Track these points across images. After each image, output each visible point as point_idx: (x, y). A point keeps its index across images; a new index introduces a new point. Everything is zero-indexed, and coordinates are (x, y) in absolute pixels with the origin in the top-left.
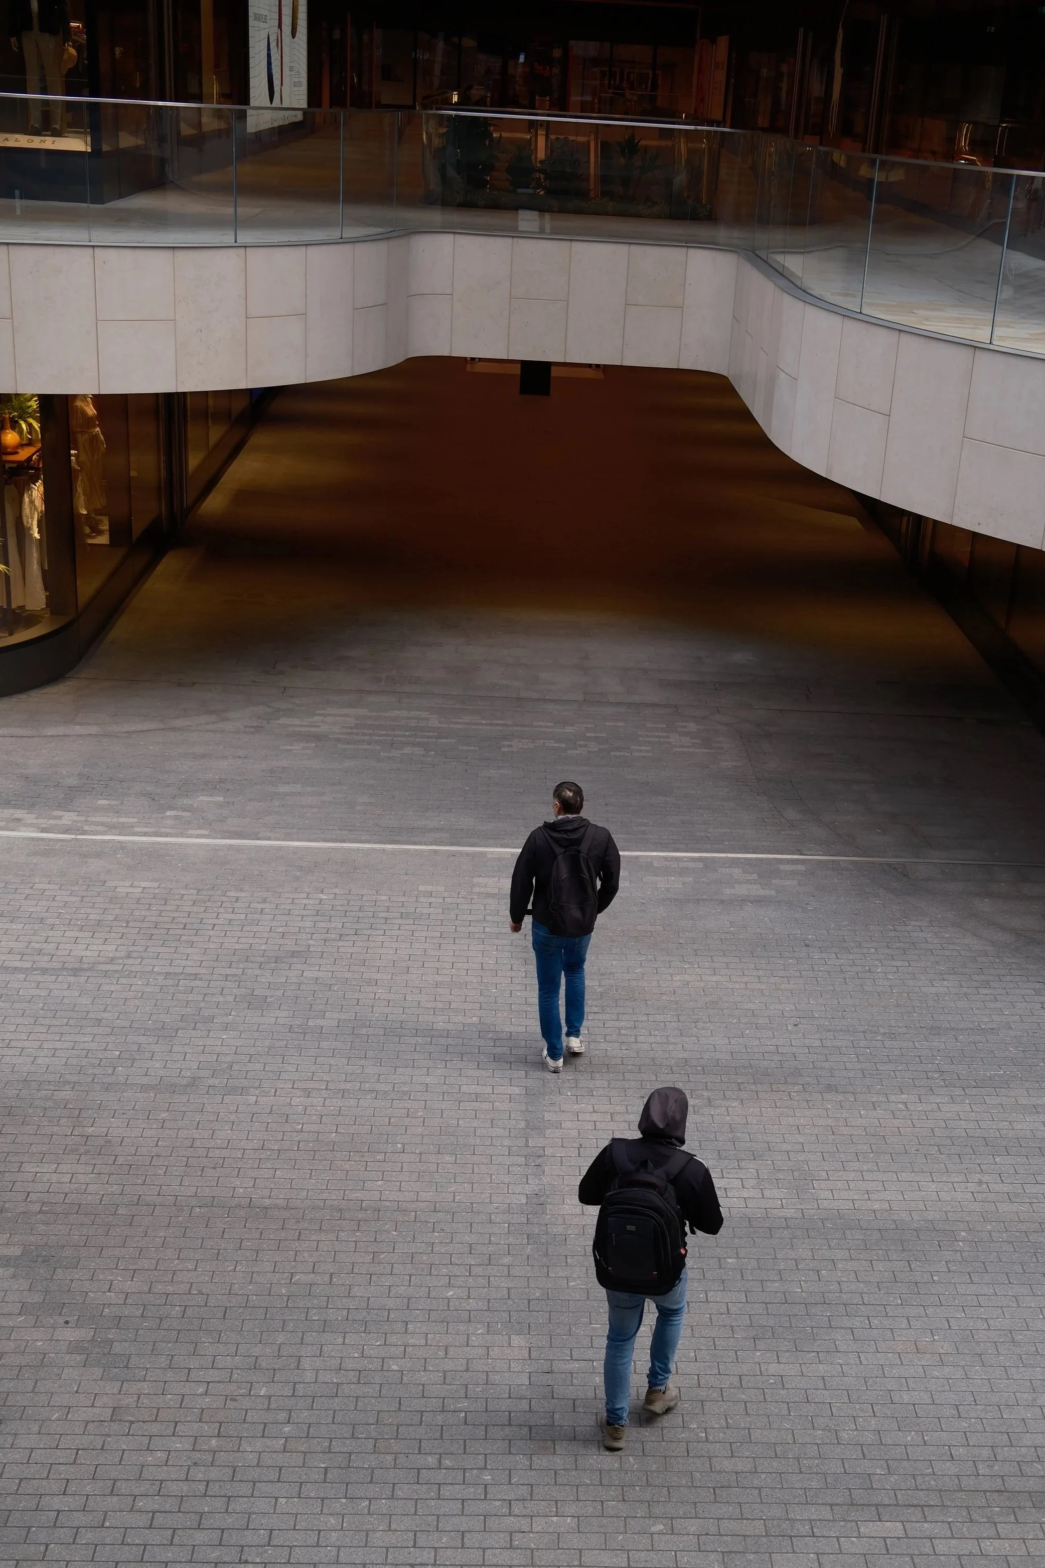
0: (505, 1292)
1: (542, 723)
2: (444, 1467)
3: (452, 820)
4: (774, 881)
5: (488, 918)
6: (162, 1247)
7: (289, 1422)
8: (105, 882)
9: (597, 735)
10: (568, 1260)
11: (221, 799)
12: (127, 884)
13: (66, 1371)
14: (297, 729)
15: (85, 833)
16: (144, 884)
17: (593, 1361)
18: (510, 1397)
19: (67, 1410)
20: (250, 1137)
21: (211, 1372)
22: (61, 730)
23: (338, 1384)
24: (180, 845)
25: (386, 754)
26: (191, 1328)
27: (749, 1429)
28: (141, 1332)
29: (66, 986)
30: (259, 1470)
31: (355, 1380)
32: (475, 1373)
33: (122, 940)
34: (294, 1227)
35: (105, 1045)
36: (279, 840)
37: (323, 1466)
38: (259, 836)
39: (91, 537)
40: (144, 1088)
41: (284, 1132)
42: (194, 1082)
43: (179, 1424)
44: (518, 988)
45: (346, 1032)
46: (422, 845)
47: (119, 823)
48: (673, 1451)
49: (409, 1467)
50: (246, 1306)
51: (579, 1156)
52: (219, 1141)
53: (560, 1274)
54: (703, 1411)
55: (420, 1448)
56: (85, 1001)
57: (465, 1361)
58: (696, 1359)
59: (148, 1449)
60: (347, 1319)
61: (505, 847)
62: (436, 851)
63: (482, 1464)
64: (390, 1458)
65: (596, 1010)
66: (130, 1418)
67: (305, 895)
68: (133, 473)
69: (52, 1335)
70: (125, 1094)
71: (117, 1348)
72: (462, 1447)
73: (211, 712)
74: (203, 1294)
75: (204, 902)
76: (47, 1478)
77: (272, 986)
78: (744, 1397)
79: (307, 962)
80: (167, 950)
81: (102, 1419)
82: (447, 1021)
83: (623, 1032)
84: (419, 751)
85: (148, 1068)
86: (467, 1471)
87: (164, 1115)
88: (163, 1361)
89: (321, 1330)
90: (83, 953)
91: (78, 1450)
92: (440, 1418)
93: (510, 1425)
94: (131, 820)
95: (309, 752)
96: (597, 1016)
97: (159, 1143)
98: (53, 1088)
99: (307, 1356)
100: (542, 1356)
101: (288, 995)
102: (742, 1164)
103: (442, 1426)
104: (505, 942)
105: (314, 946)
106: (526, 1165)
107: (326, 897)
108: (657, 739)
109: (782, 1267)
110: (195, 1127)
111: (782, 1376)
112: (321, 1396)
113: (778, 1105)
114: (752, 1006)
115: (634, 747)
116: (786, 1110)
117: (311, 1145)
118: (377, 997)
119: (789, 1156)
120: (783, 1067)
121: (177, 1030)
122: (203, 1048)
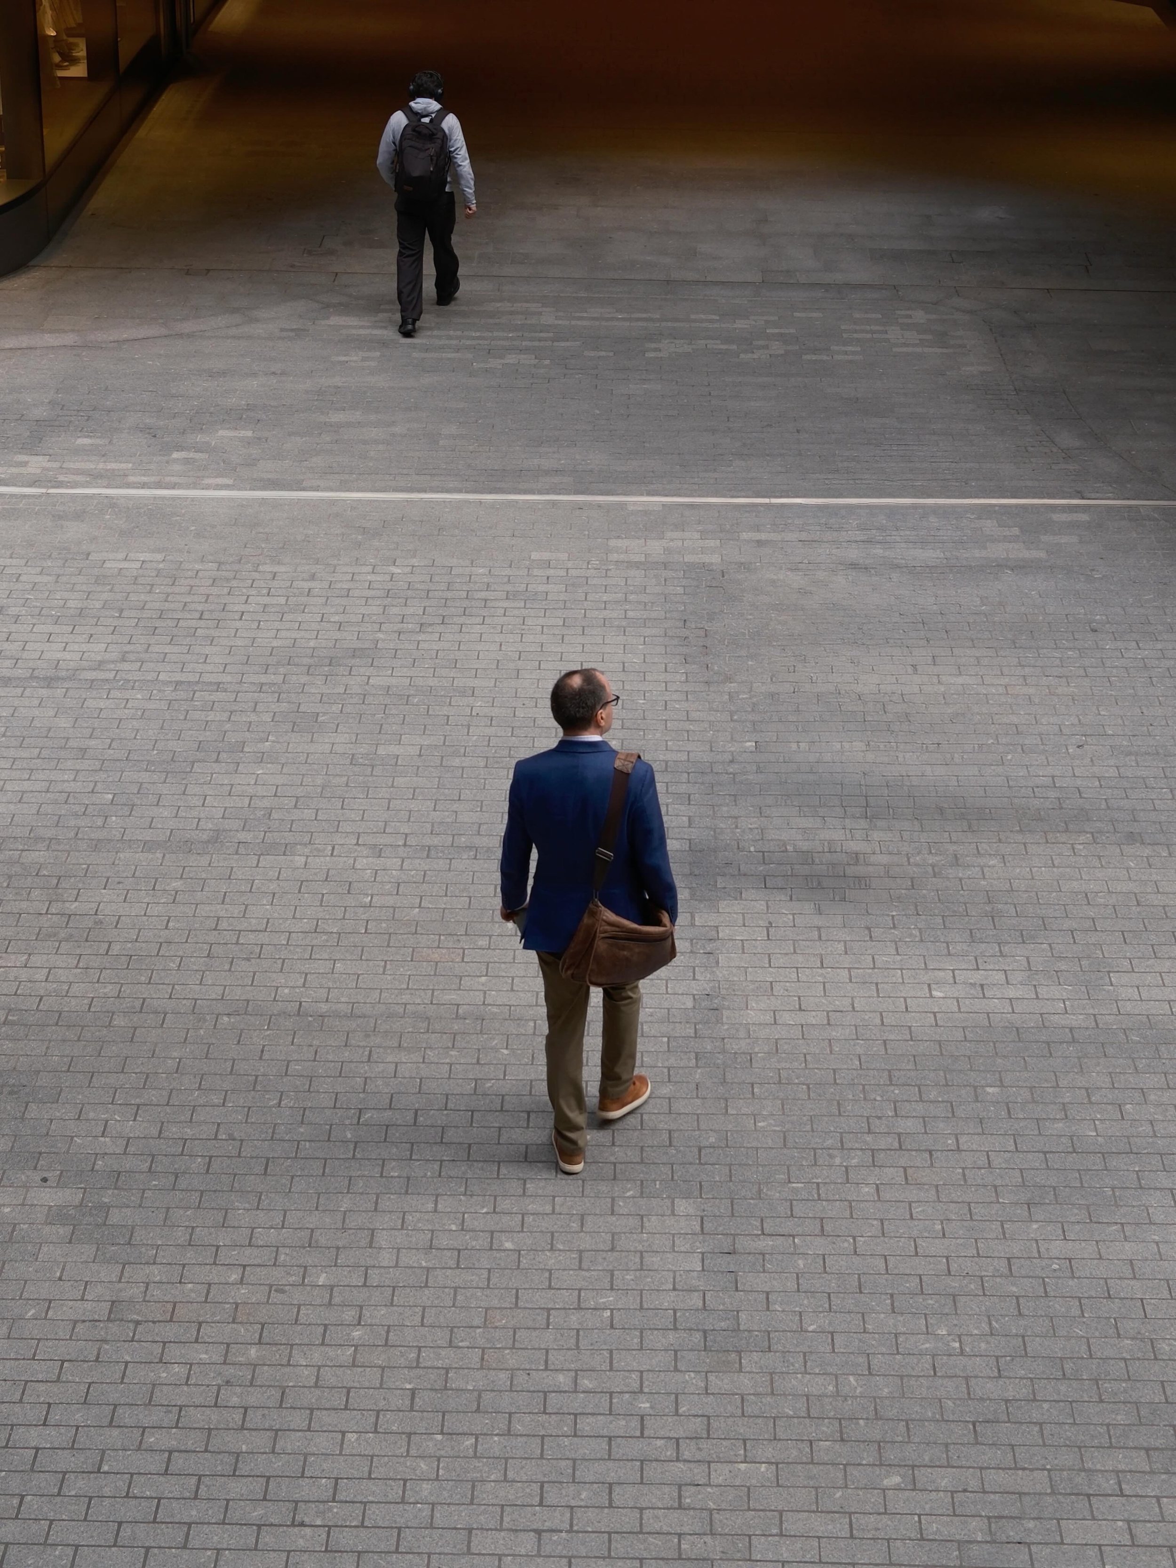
0: (665, 1136)
1: (703, 316)
2: (582, 1389)
3: (577, 457)
4: (1044, 538)
5: (632, 597)
6: (177, 1072)
7: (359, 1324)
8: (89, 554)
9: (782, 331)
10: (756, 1090)
11: (249, 434)
12: (121, 556)
13: (45, 1249)
14: (354, 332)
15: (60, 485)
16: (142, 557)
17: (794, 1236)
18: (674, 1289)
19: (46, 1305)
20: (298, 915)
21: (248, 1251)
22: (24, 341)
23: (428, 1269)
24: (193, 500)
25: (482, 365)
26: (219, 1188)
27: (1023, 1337)
28: (148, 1194)
29: (36, 702)
30: (318, 1392)
31: (452, 1263)
32: (624, 1254)
33: (114, 637)
34: (361, 1044)
35: (92, 785)
36: (332, 490)
37: (408, 1386)
38: (305, 484)
39: (59, 67)
40: (148, 846)
41: (345, 907)
42: (216, 838)
43: (204, 1325)
44: (675, 696)
45: (432, 764)
46: (534, 493)
47: (107, 470)
48: (913, 1369)
49: (532, 1389)
50: (296, 1157)
51: (769, 939)
52: (254, 921)
53: (745, 1110)
54: (956, 1311)
55: (546, 1362)
56: (64, 722)
57: (609, 1237)
58: (944, 1234)
59: (161, 1361)
60: (440, 1176)
61: (653, 495)
62: (554, 503)
63: (636, 1386)
64: (503, 1376)
66: (136, 1317)
67: (370, 569)
69: (25, 1199)
70: (122, 855)
71: (115, 1217)
72: (608, 1361)
73: (235, 311)
74: (234, 1140)
75: (228, 580)
76: (21, 1401)
77: (325, 699)
78: (1014, 1289)
79: (375, 664)
80: (176, 649)
81: (97, 1317)
84: (527, 359)
85: (153, 818)
86: (614, 1395)
87: (177, 884)
88: (181, 1236)
89: (403, 1191)
90: (59, 655)
91: (63, 1362)
92: (574, 1319)
93: (676, 1329)
94: (123, 466)
95: (373, 364)
97: (171, 924)
98: (21, 847)
99: (383, 1229)
100: (721, 1228)
101: (349, 711)
102: (1006, 949)
103: (578, 1331)
104: (654, 631)
105: (383, 640)
106: (692, 952)
107: (399, 571)
108: (869, 336)
109: (1067, 1100)
110: (220, 901)
111: (1070, 1260)
112: (404, 1286)
113: (1056, 863)
114: (1015, 719)
115: (836, 348)
116: (1068, 870)
117: (384, 925)
118: (474, 713)
119: (1073, 938)
120: (1061, 808)
121: (193, 763)
122: (229, 788)
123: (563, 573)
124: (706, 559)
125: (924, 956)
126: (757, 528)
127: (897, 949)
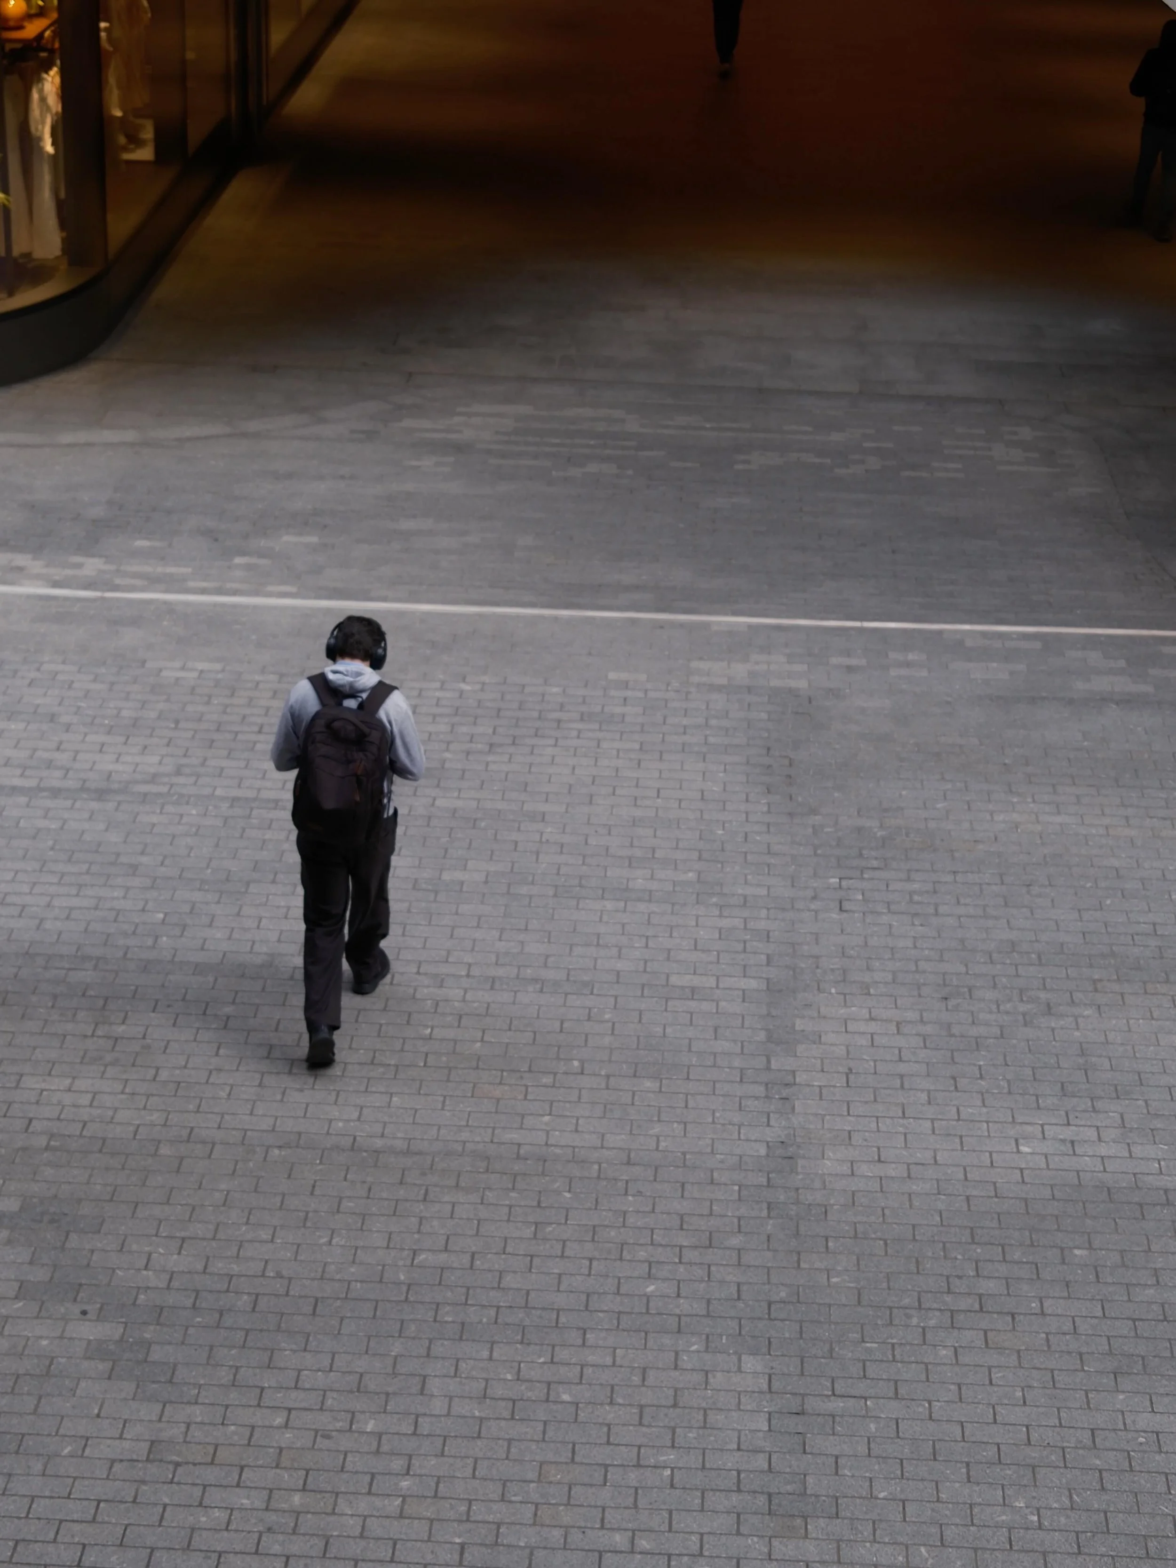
0: (734, 1289)
2: (638, 1550)
3: (659, 573)
4: (1153, 672)
5: (713, 722)
6: (224, 1205)
7: (408, 1474)
8: (144, 662)
9: (880, 445)
10: (830, 1244)
12: (177, 664)
13: (83, 1384)
14: (428, 435)
15: (116, 588)
16: (200, 666)
17: (866, 1399)
18: (739, 1449)
19: (83, 1442)
21: (294, 1394)
22: (83, 436)
23: (481, 1419)
24: (254, 607)
25: (561, 474)
26: (265, 1328)
27: (1105, 1513)
28: (191, 1331)
29: (86, 815)
30: (363, 1543)
31: (506, 1414)
32: (687, 1411)
33: (169, 749)
34: (417, 1182)
35: (142, 903)
37: (458, 1540)
39: (125, 149)
40: (200, 969)
41: (404, 1039)
43: (246, 1469)
44: (756, 828)
45: (498, 891)
46: (612, 610)
47: (166, 574)
48: (988, 1541)
49: (587, 1548)
50: (346, 1298)
51: (848, 1086)
53: (818, 1265)
54: (1035, 1482)
55: (603, 1520)
56: (114, 837)
57: (671, 1392)
58: (1025, 1402)
59: (200, 1505)
60: (496, 1322)
61: (738, 615)
62: (633, 621)
63: (695, 1548)
64: (557, 1533)
65: (875, 863)
66: (175, 1458)
67: (438, 685)
68: (190, 55)
69: (63, 1331)
70: (171, 977)
71: (157, 1354)
72: (667, 1521)
73: (301, 410)
74: (282, 1277)
76: (55, 1541)
78: (1098, 1462)
80: (233, 764)
81: (135, 1457)
82: (649, 877)
83: (916, 898)
84: (609, 469)
85: (205, 939)
86: (673, 1558)
87: (228, 1010)
88: (224, 1374)
89: (457, 1337)
90: (111, 767)
91: (99, 1502)
92: (633, 1477)
93: (739, 1490)
94: (183, 570)
95: (445, 469)
96: (878, 874)
98: (67, 966)
99: (435, 1376)
100: (789, 1388)
102: (1099, 1105)
103: (636, 1489)
104: (736, 759)
105: (451, 760)
106: (767, 1097)
107: (469, 688)
109: (1159, 1266)
111: (1157, 1433)
112: (456, 1436)
113: (1155, 1015)
114: (1116, 863)
115: (935, 464)
116: (1168, 1023)
117: (444, 1059)
118: (544, 840)
119: (1171, 1094)
120: (1162, 958)
121: (248, 884)
122: (285, 910)
123: (641, 694)
124: (793, 684)
125: (1012, 1110)
126: (848, 654)
127: (983, 1101)
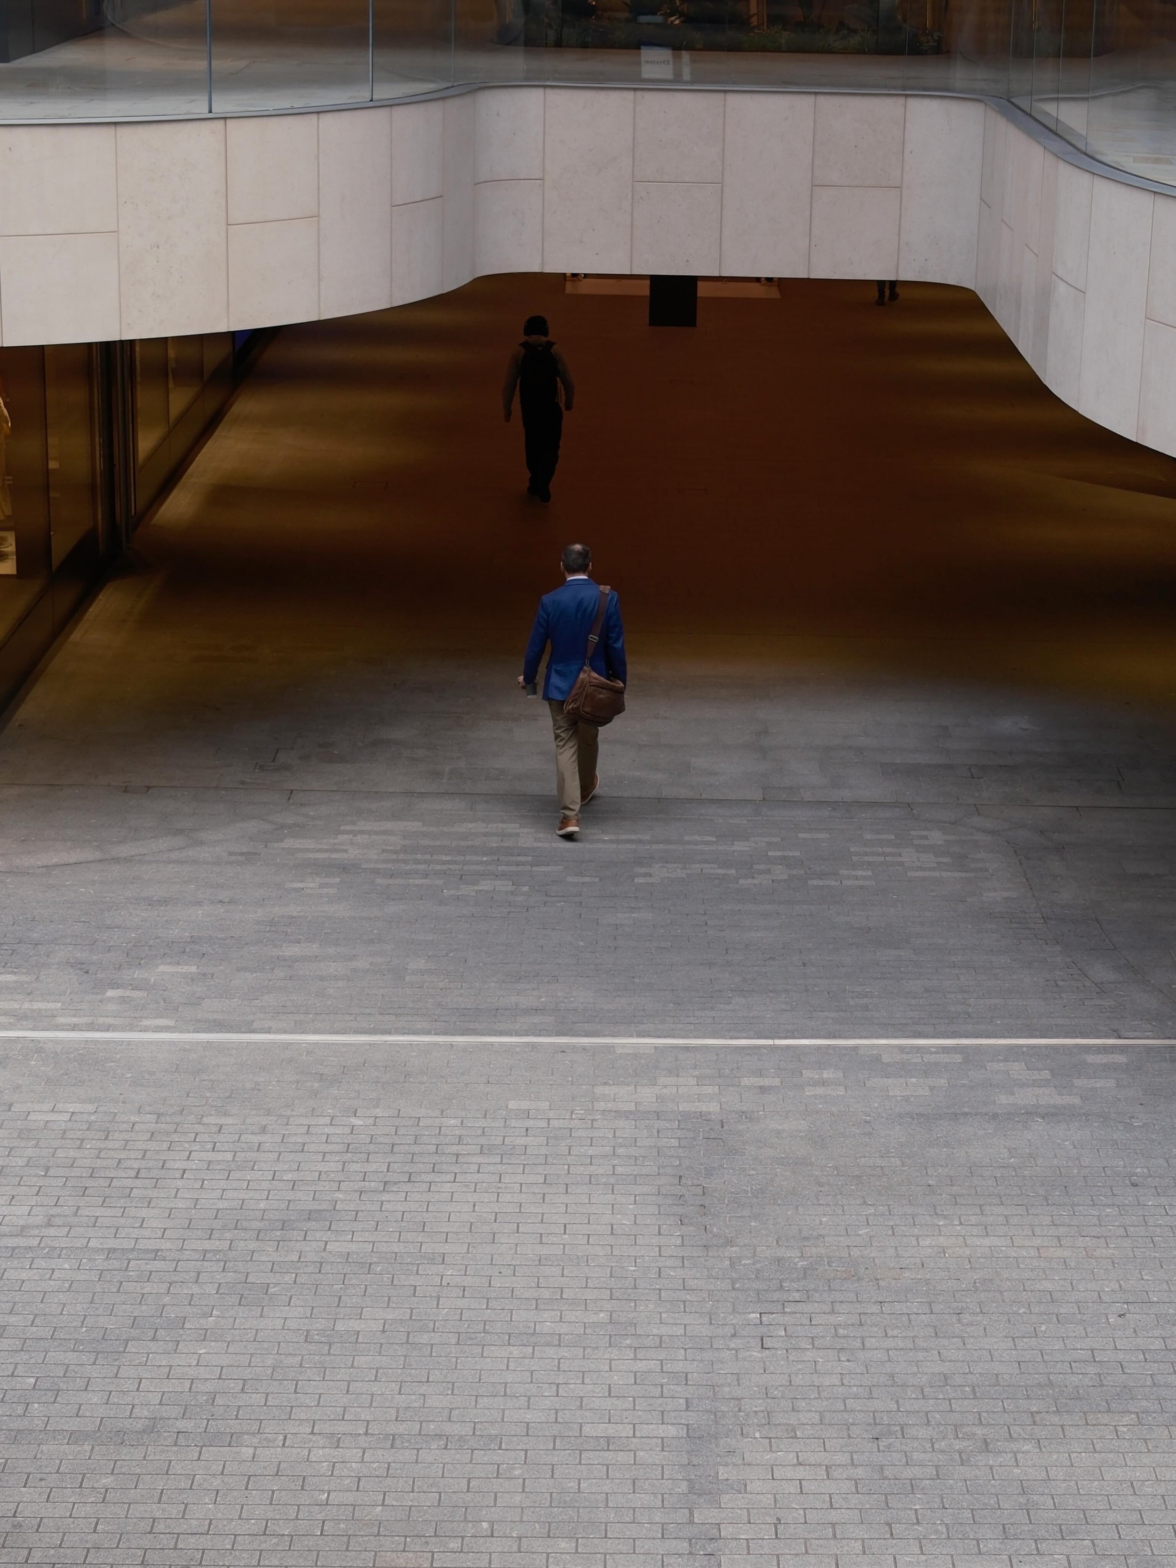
1: (697, 838)
3: (559, 994)
4: (1077, 1082)
5: (620, 1151)
8: (11, 1105)
9: (786, 854)
11: (193, 969)
12: (47, 1107)
14: (311, 855)
16: (72, 1108)
20: (244, 1516)
24: (129, 1043)
25: (452, 892)
33: (39, 1198)
35: (11, 1367)
36: (285, 1032)
38: (255, 1025)
40: (74, 1438)
41: (299, 1506)
42: (153, 1427)
44: (669, 1263)
45: (397, 1341)
46: (511, 1035)
47: (33, 1010)
51: (777, 1538)
52: (194, 1522)
61: (644, 1036)
62: (534, 1046)
65: (797, 1296)
67: (327, 1120)
68: (53, 465)
70: (44, 1448)
73: (178, 832)
75: (168, 1133)
77: (276, 1268)
79: (333, 1227)
80: (109, 1212)
82: (558, 1319)
83: (841, 1332)
84: (503, 886)
85: (80, 1405)
87: (107, 1481)
94: (52, 1005)
95: (332, 891)
96: (800, 1307)
97: (99, 1527)
101: (303, 1281)
102: (1043, 1546)
104: (646, 1189)
105: (342, 1201)
106: (690, 1553)
107: (361, 1123)
108: (881, 859)
110: (156, 1500)
113: (1097, 1447)
114: (1049, 1286)
115: (845, 872)
116: (1111, 1455)
117: (342, 1526)
118: (444, 1283)
119: (1119, 1533)
120: (1102, 1385)
121: (127, 1341)
122: (167, 1370)
123: (544, 1124)
124: (703, 1108)
125: (952, 1556)
126: (760, 1073)
127: (921, 1547)
